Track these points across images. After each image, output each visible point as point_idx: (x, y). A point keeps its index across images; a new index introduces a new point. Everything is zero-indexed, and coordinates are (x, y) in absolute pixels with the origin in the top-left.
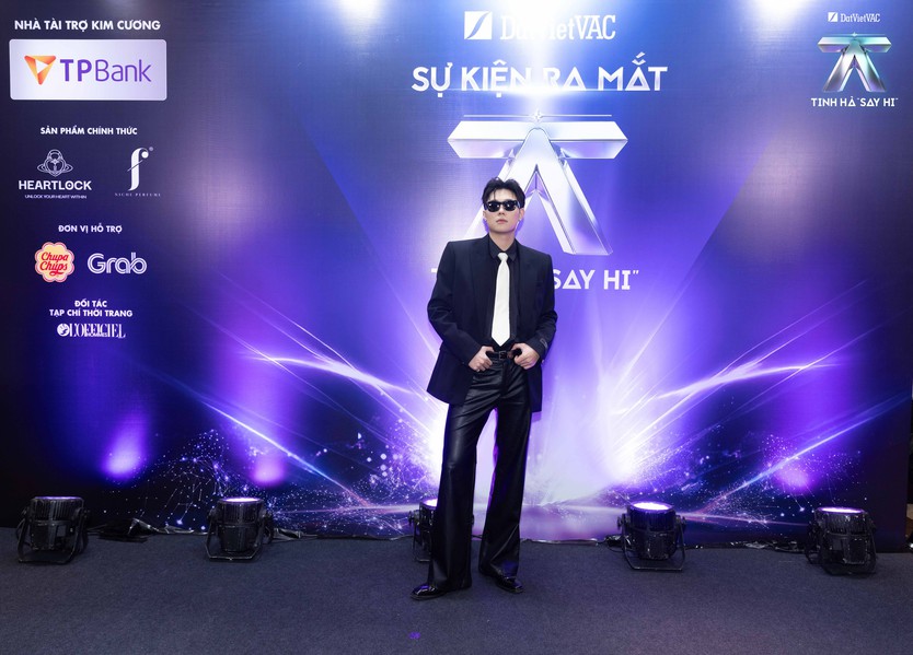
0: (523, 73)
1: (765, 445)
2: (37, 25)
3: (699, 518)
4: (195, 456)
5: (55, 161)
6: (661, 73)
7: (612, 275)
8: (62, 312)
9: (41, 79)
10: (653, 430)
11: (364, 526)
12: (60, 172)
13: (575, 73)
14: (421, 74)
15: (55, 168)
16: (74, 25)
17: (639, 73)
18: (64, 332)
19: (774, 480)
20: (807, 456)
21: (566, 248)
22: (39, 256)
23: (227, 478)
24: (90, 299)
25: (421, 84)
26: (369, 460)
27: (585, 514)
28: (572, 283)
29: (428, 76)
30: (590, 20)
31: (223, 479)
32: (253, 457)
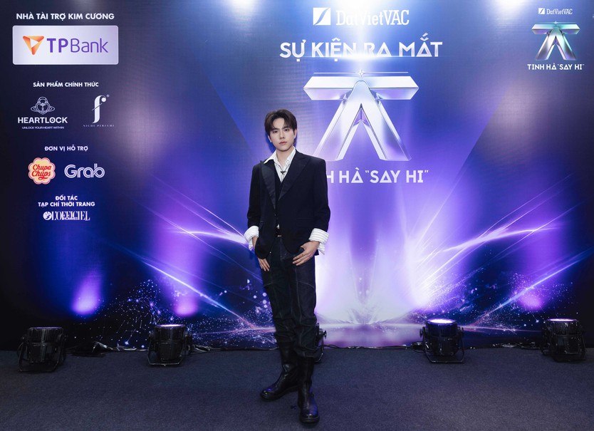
0: (351, 46)
1: (512, 280)
2: (31, 16)
3: (472, 329)
4: (138, 298)
5: (43, 105)
6: (439, 46)
7: (411, 173)
8: (47, 204)
9: (33, 51)
10: (440, 272)
11: (252, 341)
12: (46, 111)
13: (384, 46)
14: (286, 47)
15: (43, 109)
16: (57, 16)
17: (424, 46)
18: (48, 217)
19: (518, 303)
20: (539, 286)
21: (382, 157)
22: (31, 167)
23: (159, 312)
24: (66, 195)
25: (285, 53)
27: (398, 329)
28: (386, 179)
29: (290, 48)
30: (393, 13)
31: (156, 313)
32: (177, 297)
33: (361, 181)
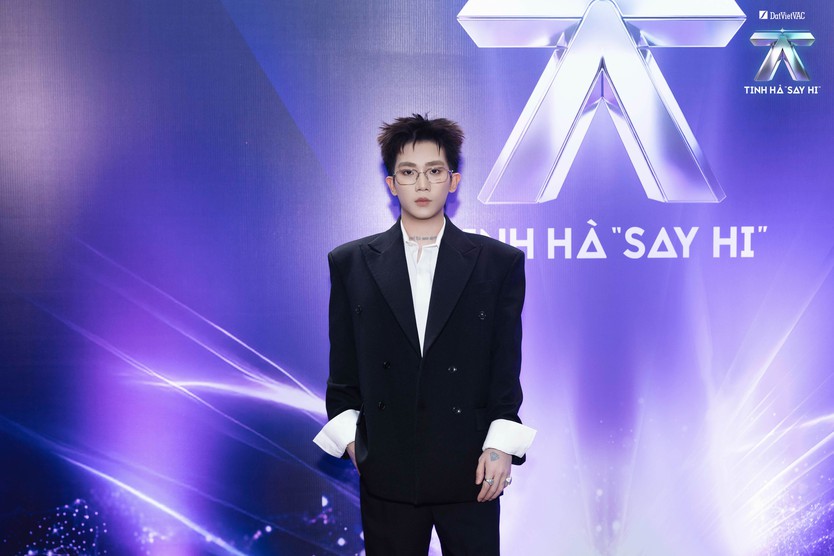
4: (50, 549)
7: (725, 234)
10: (792, 474)
21: (652, 192)
26: (341, 542)
28: (663, 248)
32: (148, 545)
33: (601, 254)
